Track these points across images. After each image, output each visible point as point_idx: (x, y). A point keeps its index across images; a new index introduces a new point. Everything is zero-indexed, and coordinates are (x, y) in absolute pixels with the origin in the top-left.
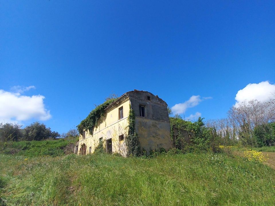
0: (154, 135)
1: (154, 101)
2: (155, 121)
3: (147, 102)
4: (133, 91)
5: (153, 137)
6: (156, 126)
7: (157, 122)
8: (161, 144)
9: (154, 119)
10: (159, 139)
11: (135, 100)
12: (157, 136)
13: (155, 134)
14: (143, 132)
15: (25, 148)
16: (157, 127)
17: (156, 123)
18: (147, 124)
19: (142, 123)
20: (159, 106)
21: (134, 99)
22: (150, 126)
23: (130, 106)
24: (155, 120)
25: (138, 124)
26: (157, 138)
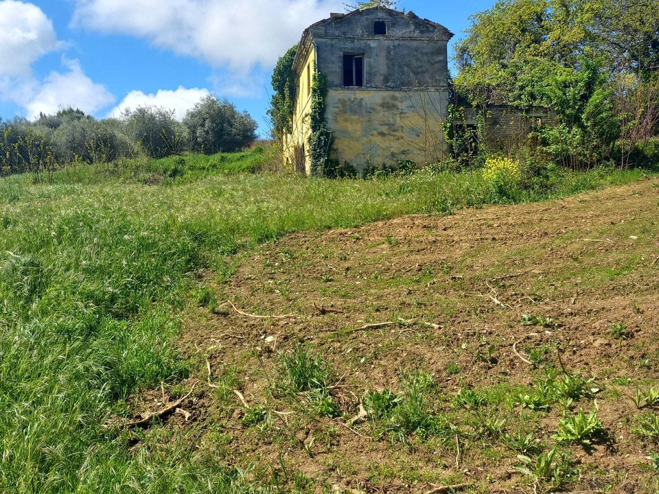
0: (384, 129)
1: (398, 32)
2: (391, 93)
3: (369, 42)
4: (324, 21)
5: (382, 134)
6: (394, 106)
7: (397, 94)
8: (403, 152)
9: (388, 88)
10: (398, 139)
11: (332, 46)
12: (394, 131)
13: (386, 127)
14: (349, 125)
15: (175, 173)
16: (398, 109)
17: (394, 98)
18: (364, 104)
19: (348, 103)
20: (415, 44)
21: (329, 42)
22: (374, 109)
23: (315, 63)
24: (393, 88)
25: (337, 107)
26: (392, 138)
